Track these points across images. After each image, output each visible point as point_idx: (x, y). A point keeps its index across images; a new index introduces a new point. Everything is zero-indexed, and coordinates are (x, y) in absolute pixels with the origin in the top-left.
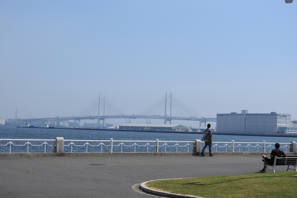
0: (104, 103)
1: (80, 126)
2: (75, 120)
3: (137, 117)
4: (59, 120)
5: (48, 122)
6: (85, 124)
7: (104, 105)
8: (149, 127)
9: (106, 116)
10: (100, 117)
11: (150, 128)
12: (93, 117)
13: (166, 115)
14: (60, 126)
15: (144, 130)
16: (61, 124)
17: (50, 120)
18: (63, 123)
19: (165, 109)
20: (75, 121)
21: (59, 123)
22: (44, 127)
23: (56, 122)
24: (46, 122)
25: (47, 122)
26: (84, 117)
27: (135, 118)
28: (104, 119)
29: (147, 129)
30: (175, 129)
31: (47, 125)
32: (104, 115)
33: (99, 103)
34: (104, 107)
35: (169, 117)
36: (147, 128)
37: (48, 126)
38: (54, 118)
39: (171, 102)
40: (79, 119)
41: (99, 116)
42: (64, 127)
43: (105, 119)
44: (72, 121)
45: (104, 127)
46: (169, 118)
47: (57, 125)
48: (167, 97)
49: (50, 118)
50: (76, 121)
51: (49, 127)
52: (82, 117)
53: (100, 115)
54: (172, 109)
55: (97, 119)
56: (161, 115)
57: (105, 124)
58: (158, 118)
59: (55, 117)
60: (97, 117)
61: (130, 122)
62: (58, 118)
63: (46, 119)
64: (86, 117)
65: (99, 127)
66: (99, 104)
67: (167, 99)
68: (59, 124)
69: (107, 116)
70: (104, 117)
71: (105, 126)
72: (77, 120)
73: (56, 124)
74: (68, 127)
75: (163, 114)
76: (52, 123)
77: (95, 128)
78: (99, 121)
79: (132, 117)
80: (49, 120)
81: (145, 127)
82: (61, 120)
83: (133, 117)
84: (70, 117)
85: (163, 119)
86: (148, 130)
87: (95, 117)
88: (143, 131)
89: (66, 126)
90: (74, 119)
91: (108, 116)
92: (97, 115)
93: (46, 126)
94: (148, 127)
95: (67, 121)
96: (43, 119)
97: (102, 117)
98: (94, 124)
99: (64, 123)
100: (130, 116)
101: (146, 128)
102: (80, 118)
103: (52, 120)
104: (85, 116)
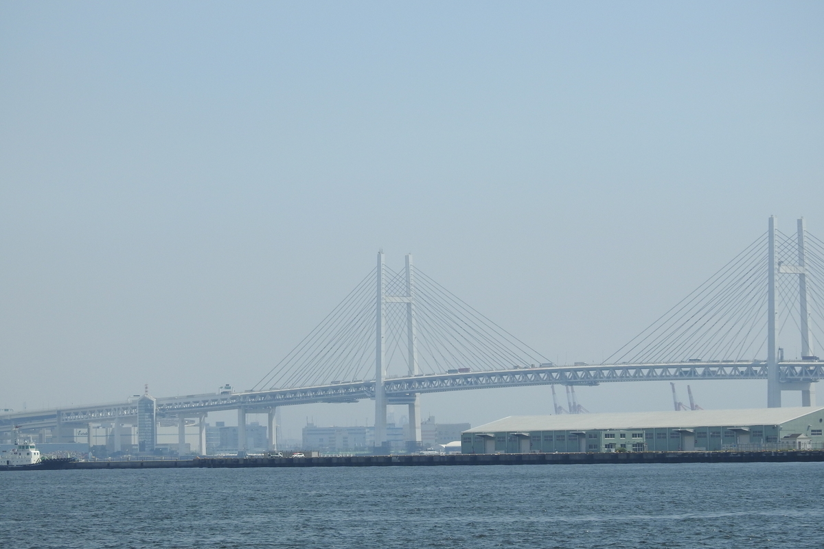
0: (409, 305)
1: (274, 442)
2: (246, 411)
3: (606, 373)
4: (151, 417)
5: (93, 432)
6: (310, 431)
7: (409, 313)
8: (636, 433)
9: (420, 381)
10: (387, 383)
11: (638, 440)
12: (347, 388)
13: (777, 355)
14: (158, 452)
15: (604, 450)
16: (167, 436)
17: (102, 420)
18: (175, 430)
19: (766, 318)
20: (242, 419)
21: (153, 433)
22: (15, 464)
23: (135, 430)
24: (76, 431)
25: (85, 431)
26: (295, 392)
27: (593, 383)
28: (412, 394)
29: (618, 446)
30: (796, 436)
31: (33, 451)
32: (411, 370)
33: (379, 303)
34: (406, 329)
35: (793, 367)
36: (617, 435)
37: (35, 457)
38: (125, 407)
39: (802, 276)
40: (268, 402)
41: (383, 380)
42: (182, 454)
43: (419, 398)
44: (230, 418)
45: (412, 445)
46: (798, 369)
47: (142, 445)
48: (776, 244)
49: (100, 409)
50: (251, 418)
51: (44, 461)
52: (281, 393)
53: (385, 375)
54: (809, 319)
55: (373, 396)
56: (749, 357)
57: (418, 423)
58: (731, 377)
59: (130, 401)
60: (368, 385)
61: (575, 409)
62: (146, 405)
63: (76, 412)
64: (305, 391)
65: (386, 446)
66: (379, 309)
67: (776, 260)
68: (153, 441)
69: (431, 380)
70: (410, 382)
71: (419, 438)
72: (256, 408)
73: (135, 440)
74: (204, 453)
75: (757, 352)
76: (112, 435)
77: (315, 455)
78: (381, 413)
79: (575, 377)
80: (95, 421)
81: (610, 434)
82: (163, 416)
83: (580, 374)
84: (214, 395)
85: (760, 376)
86: (629, 449)
87: (357, 387)
88: (590, 459)
89: (194, 448)
90: (239, 407)
91: (435, 379)
92: (370, 377)
93: (24, 455)
94: (629, 434)
95: (197, 420)
96: (59, 412)
97: (396, 383)
98: (359, 431)
99: (182, 434)
100: (562, 372)
101: (612, 436)
102: (273, 395)
103: (112, 419)
104: (299, 384)
